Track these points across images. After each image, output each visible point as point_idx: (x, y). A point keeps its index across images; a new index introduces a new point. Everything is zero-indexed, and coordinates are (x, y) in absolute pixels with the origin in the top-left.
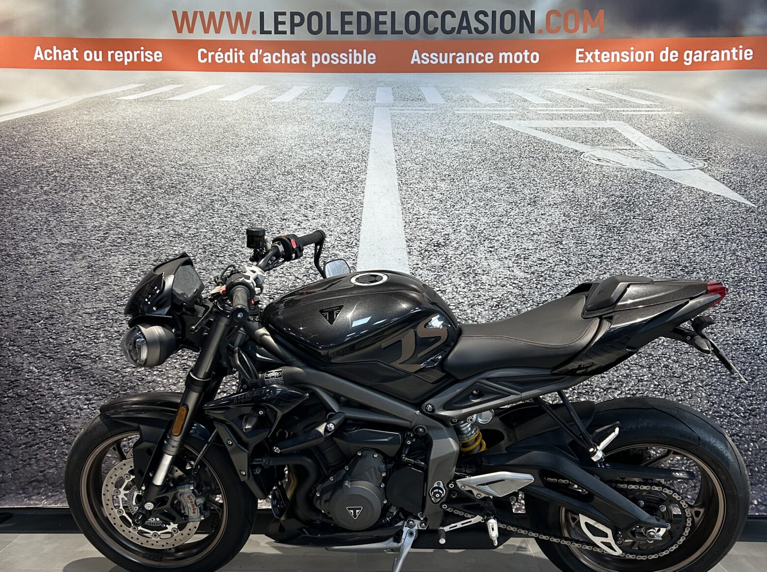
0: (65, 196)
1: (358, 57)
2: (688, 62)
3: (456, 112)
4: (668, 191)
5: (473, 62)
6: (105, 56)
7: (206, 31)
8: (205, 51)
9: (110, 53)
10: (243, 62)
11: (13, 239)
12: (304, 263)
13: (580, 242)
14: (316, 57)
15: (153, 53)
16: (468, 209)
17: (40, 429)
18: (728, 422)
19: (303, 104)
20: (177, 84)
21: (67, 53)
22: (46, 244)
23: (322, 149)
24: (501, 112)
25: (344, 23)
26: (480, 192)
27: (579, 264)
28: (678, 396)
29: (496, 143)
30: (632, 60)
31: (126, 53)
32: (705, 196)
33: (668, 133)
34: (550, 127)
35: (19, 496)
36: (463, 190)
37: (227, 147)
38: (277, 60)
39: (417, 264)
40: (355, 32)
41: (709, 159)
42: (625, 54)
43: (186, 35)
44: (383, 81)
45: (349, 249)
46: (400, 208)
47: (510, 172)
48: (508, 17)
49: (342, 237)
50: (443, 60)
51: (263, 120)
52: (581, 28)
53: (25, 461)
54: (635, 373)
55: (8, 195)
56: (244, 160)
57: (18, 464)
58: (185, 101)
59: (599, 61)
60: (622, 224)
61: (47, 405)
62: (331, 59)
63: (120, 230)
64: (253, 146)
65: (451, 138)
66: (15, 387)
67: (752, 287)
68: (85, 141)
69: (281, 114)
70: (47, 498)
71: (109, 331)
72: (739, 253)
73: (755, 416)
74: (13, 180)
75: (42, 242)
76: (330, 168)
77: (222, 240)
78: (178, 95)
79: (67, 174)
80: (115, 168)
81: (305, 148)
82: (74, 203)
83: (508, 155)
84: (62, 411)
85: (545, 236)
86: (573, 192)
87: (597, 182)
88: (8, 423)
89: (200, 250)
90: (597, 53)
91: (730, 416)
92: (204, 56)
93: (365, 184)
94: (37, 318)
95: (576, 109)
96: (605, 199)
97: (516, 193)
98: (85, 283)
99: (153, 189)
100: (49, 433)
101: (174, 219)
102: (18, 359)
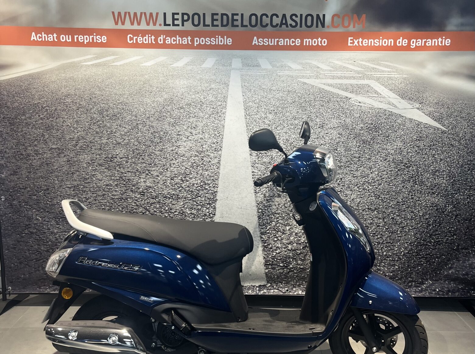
0: (52, 121)
1: (221, 40)
2: (413, 46)
3: (278, 74)
4: (398, 121)
5: (288, 44)
6: (73, 38)
7: (132, 24)
8: (132, 36)
9: (76, 37)
10: (154, 43)
11: (24, 145)
12: (191, 160)
13: (347, 149)
14: (197, 40)
15: (101, 37)
16: (285, 130)
17: (44, 251)
18: (424, 248)
19: (190, 68)
20: (117, 55)
21: (50, 36)
22: (43, 148)
23: (200, 94)
24: (304, 74)
25: (213, 20)
26: (291, 120)
27: (347, 162)
28: (398, 234)
29: (301, 92)
30: (381, 45)
31: (85, 37)
32: (419, 124)
33: (400, 88)
34: (332, 83)
35: (34, 287)
36: (282, 119)
37: (146, 93)
38: (174, 42)
39: (255, 161)
40: (220, 25)
41: (422, 102)
42: (377, 41)
43: (120, 26)
44: (235, 55)
45: (216, 152)
46: (246, 129)
47: (309, 109)
48: (309, 18)
49: (212, 145)
50: (271, 43)
51: (166, 77)
52: (352, 26)
53: (36, 268)
54: (375, 222)
55: (20, 120)
56: (155, 100)
57: (32, 270)
58: (120, 65)
59: (361, 45)
60: (372, 139)
61: (48, 238)
62: (206, 41)
63: (85, 140)
64: (161, 92)
65: (275, 89)
66: (29, 228)
67: (442, 175)
68: (63, 89)
69: (177, 74)
70: (50, 287)
71: (80, 197)
72: (436, 156)
73: (440, 245)
74: (22, 111)
75: (41, 147)
76: (205, 106)
77: (144, 146)
78: (116, 62)
79: (54, 108)
80: (81, 105)
81: (191, 93)
82: (58, 125)
83: (308, 99)
84: (56, 241)
85: (328, 146)
86: (344, 121)
87: (358, 115)
88: (26, 248)
89: (131, 152)
90: (360, 40)
91: (426, 245)
92: (131, 39)
93: (225, 115)
94: (40, 190)
95: (347, 73)
96: (362, 125)
97: (312, 121)
98: (66, 171)
99: (103, 117)
100: (49, 253)
101: (116, 134)
102: (30, 213)
